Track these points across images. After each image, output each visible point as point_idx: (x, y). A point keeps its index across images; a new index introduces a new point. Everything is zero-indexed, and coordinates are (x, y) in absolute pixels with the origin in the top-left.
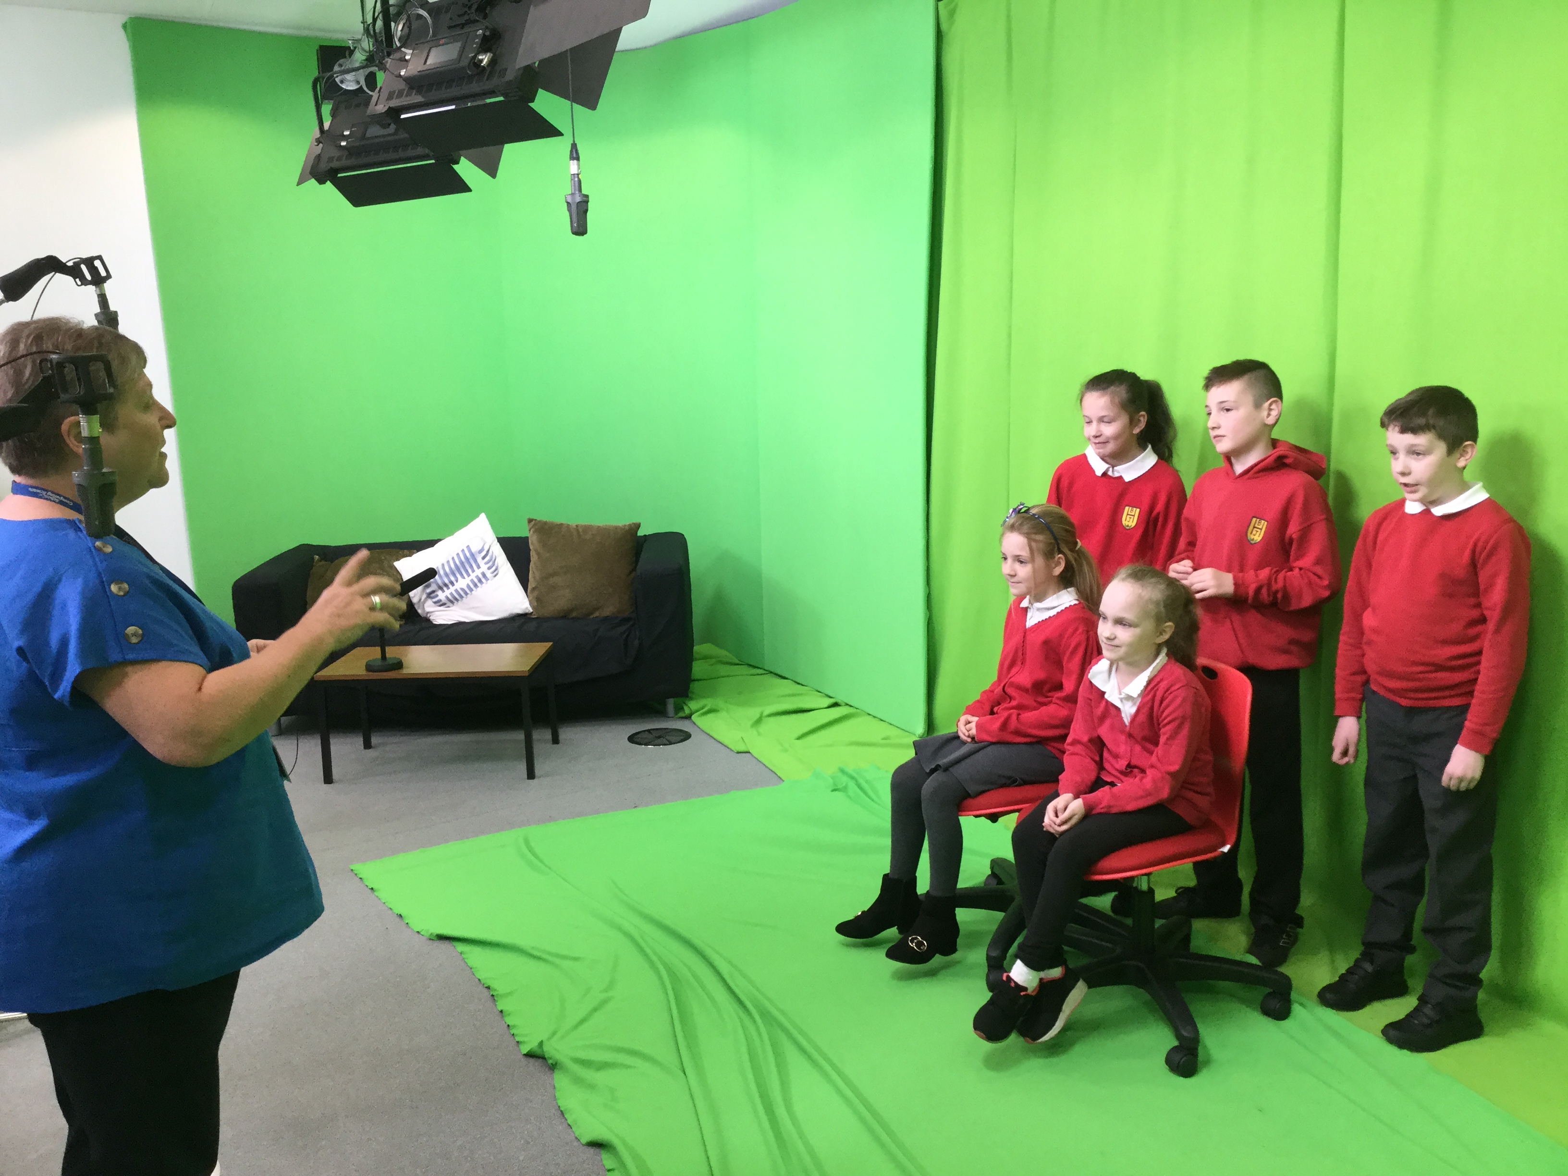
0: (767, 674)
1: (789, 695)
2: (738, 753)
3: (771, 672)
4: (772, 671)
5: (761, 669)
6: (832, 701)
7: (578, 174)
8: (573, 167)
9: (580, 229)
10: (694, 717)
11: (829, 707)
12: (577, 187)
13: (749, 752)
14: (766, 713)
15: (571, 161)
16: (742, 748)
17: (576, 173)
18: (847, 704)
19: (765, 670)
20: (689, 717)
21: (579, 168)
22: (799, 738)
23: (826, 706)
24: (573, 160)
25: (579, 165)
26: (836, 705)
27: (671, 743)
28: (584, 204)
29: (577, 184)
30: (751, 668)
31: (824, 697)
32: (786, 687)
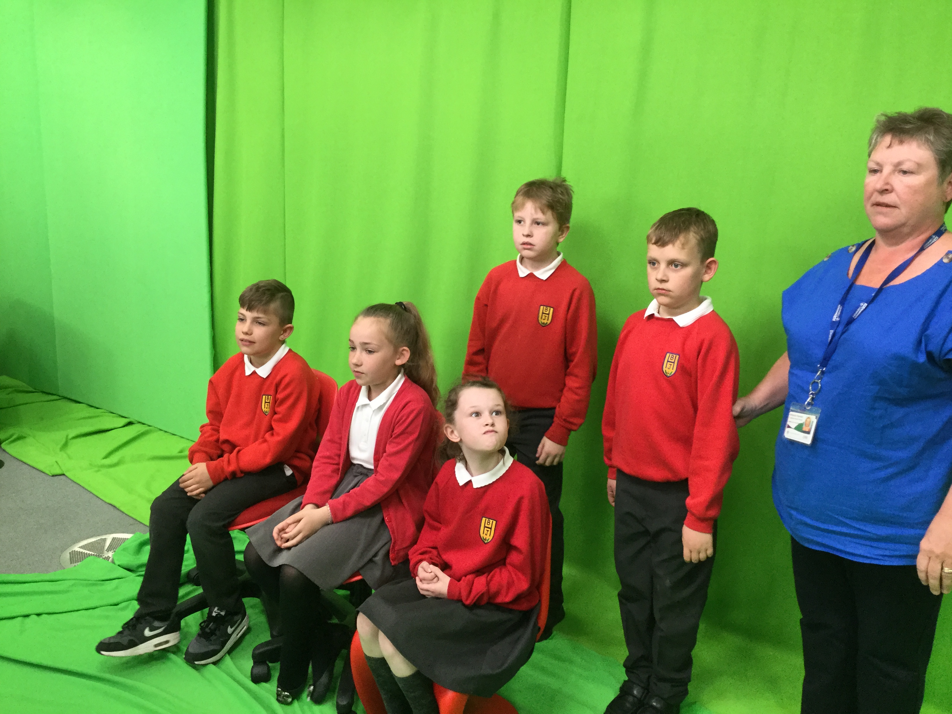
0: (62, 399)
1: (84, 418)
2: (53, 476)
3: (64, 397)
4: (66, 395)
5: (55, 395)
6: (123, 422)
10: (4, 445)
11: (125, 426)
13: (64, 475)
14: (70, 436)
16: (57, 470)
18: (140, 423)
19: (59, 396)
22: (104, 458)
23: (121, 425)
26: (129, 424)
30: (44, 395)
31: (118, 417)
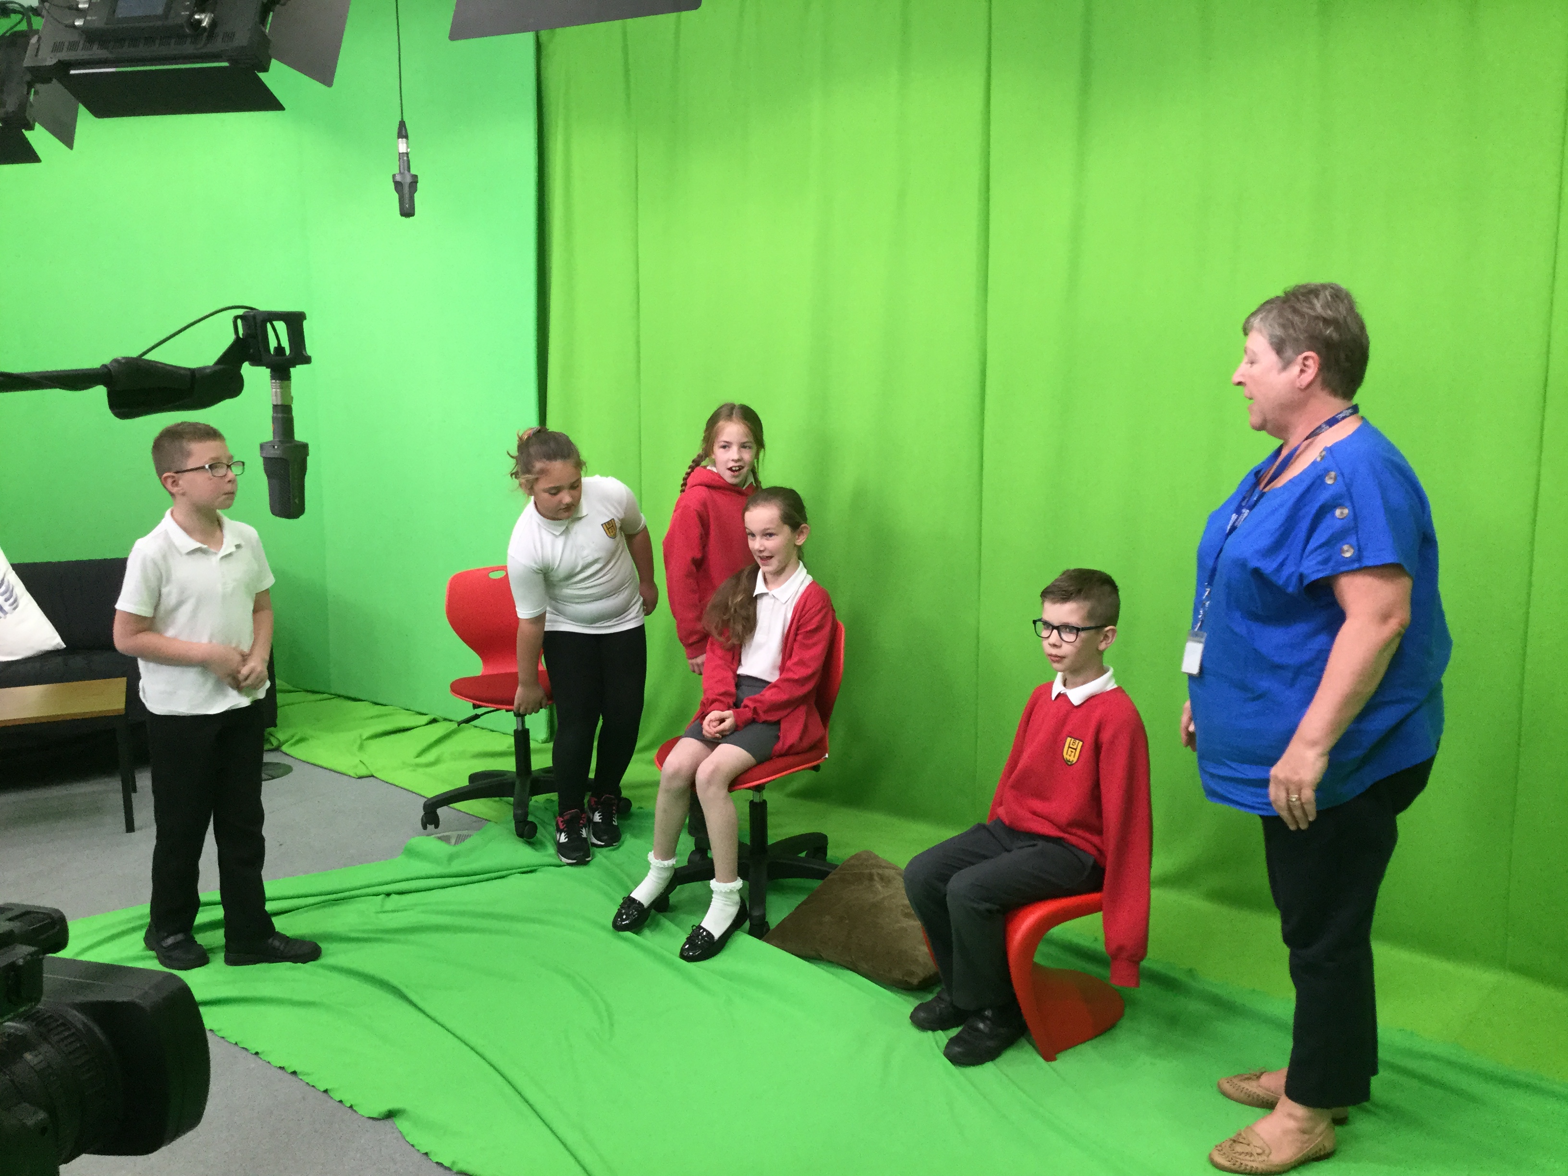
0: (334, 698)
2: (360, 778)
3: (339, 696)
4: (341, 694)
5: (325, 693)
6: (425, 719)
7: (407, 154)
8: (402, 147)
9: (407, 211)
10: (284, 748)
11: (427, 724)
12: (406, 168)
13: (373, 776)
14: (363, 736)
15: (400, 139)
16: (363, 771)
17: (405, 151)
18: (445, 720)
19: (331, 694)
20: (277, 749)
21: (408, 147)
22: (417, 757)
23: (424, 723)
24: (402, 138)
25: (407, 143)
26: (434, 721)
27: (273, 778)
28: (414, 184)
29: (406, 163)
31: (414, 714)
32: (365, 709)
